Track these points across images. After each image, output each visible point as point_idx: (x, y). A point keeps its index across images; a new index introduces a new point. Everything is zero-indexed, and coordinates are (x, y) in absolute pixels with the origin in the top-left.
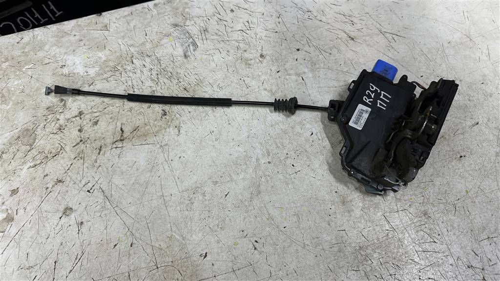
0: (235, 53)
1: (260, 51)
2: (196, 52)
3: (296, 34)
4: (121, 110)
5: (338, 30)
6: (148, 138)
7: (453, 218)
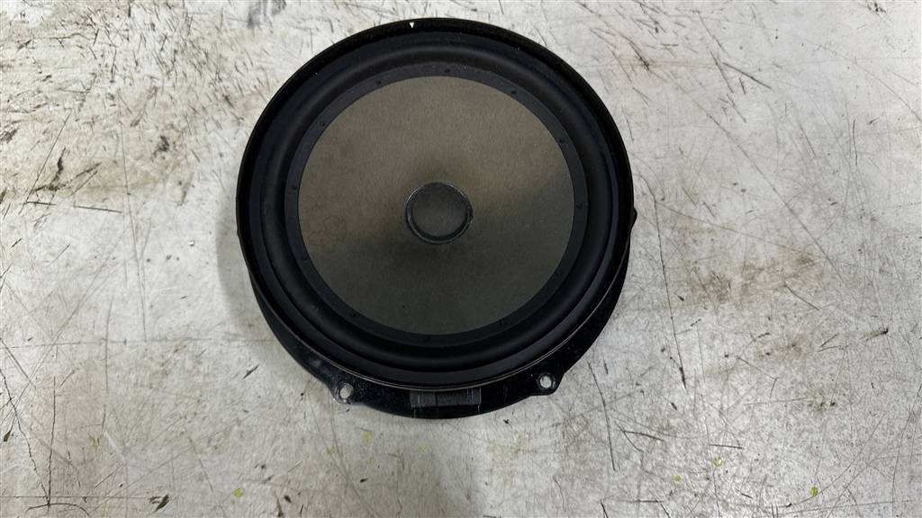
2: (277, 16)
4: (72, 119)
5: (618, 36)
6: (111, 195)
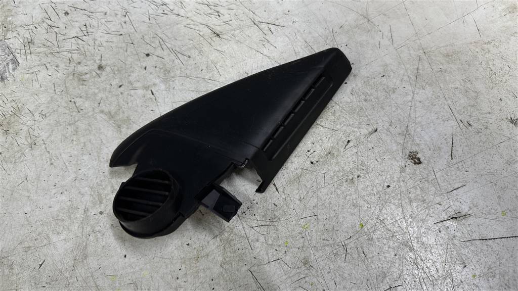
0: (66, 68)
1: (98, 62)
2: (16, 71)
3: (146, 35)
5: (199, 25)
7: (343, 265)
